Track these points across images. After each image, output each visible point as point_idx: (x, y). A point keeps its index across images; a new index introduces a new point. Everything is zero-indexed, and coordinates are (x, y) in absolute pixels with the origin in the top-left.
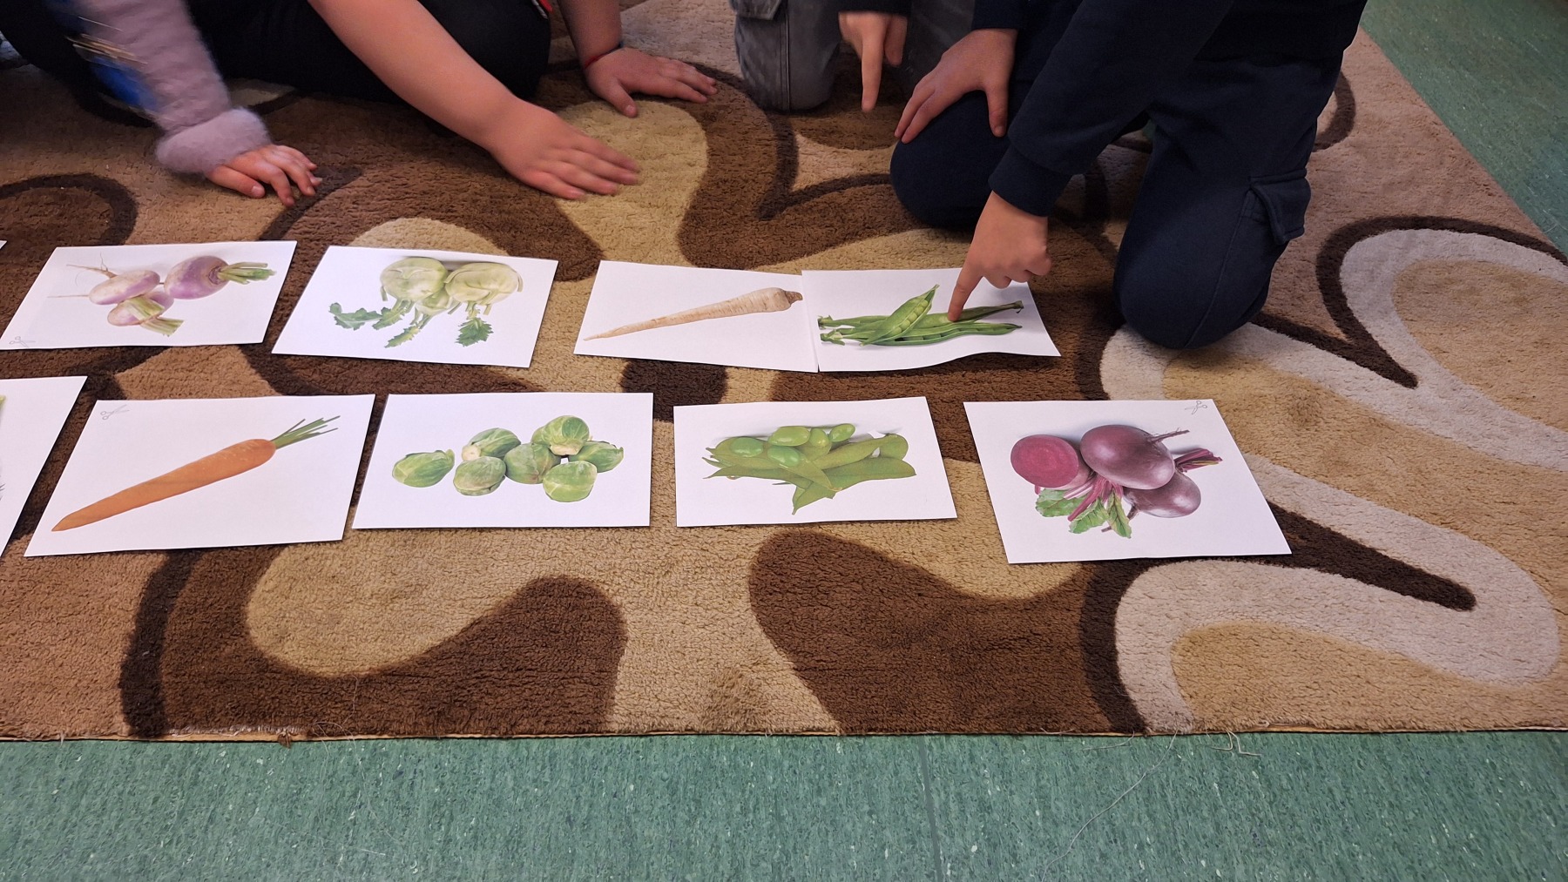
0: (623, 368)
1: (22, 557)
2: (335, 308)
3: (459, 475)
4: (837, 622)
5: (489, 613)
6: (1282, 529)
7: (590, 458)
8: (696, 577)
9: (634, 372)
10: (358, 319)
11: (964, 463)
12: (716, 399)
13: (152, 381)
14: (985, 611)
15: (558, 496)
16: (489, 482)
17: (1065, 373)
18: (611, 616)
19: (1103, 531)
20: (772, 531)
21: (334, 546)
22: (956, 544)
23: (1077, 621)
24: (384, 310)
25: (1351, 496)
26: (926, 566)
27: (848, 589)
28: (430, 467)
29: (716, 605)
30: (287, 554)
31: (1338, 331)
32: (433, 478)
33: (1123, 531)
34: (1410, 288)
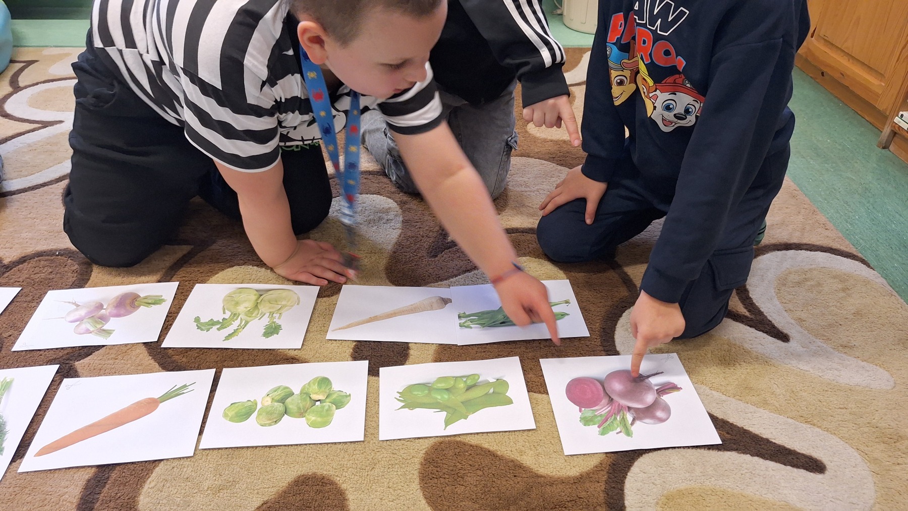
0: (353, 346)
1: (16, 473)
2: (197, 320)
3: (259, 414)
4: (468, 495)
5: (272, 497)
6: (716, 428)
7: (332, 401)
8: (389, 471)
9: (358, 348)
10: (209, 325)
11: (540, 395)
12: (403, 362)
13: (95, 366)
14: (551, 485)
15: (314, 425)
16: (275, 418)
17: (595, 340)
18: (340, 496)
19: (617, 433)
20: (432, 441)
21: (189, 460)
22: (536, 444)
23: (603, 489)
24: (224, 319)
25: (755, 408)
26: (518, 459)
27: (475, 475)
28: (243, 410)
29: (400, 487)
30: (162, 465)
31: (745, 310)
32: (245, 417)
33: (628, 434)
34: (784, 285)
